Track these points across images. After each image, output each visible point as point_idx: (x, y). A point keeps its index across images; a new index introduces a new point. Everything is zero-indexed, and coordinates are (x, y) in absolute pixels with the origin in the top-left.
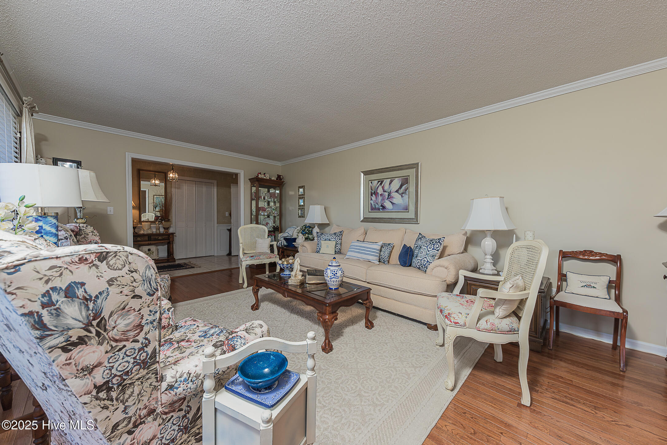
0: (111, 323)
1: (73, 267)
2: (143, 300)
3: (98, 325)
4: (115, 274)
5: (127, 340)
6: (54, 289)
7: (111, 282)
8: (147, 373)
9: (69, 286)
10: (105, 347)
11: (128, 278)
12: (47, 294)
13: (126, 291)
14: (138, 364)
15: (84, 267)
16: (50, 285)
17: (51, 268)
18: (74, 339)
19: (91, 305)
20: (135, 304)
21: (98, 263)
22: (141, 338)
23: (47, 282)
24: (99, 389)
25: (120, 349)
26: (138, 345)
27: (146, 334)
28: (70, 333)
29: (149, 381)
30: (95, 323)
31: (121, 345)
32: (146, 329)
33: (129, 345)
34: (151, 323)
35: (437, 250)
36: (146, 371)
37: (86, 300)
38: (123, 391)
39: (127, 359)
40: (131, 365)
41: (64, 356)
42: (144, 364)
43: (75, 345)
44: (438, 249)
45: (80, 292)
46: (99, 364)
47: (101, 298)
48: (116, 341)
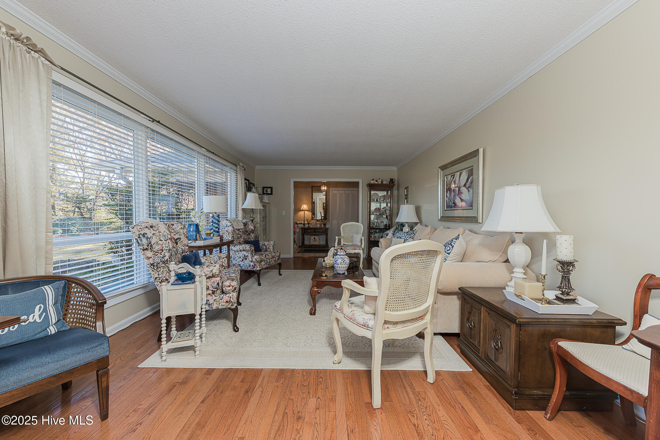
0: (154, 247)
1: (144, 229)
2: (163, 242)
3: (151, 246)
4: (155, 232)
5: (158, 253)
6: (140, 234)
7: (153, 234)
8: (165, 266)
9: (143, 234)
10: (152, 253)
11: (158, 234)
12: (139, 235)
13: (158, 238)
14: (162, 262)
15: (147, 229)
16: (140, 233)
17: (140, 228)
18: (145, 248)
19: (149, 240)
20: (160, 242)
21: (150, 228)
22: (163, 253)
23: (139, 232)
24: (152, 264)
25: (156, 255)
26: (162, 256)
27: (164, 253)
28: (144, 246)
29: (166, 269)
30: (150, 245)
31: (157, 254)
32: (164, 251)
33: (159, 255)
34: (166, 250)
35: (447, 253)
36: (164, 265)
37: (147, 238)
38: (158, 268)
39: (158, 259)
40: (160, 261)
41: (143, 252)
42: (164, 262)
43: (145, 250)
44: (449, 252)
45: (146, 236)
46: (151, 257)
47: (151, 238)
48: (155, 252)
